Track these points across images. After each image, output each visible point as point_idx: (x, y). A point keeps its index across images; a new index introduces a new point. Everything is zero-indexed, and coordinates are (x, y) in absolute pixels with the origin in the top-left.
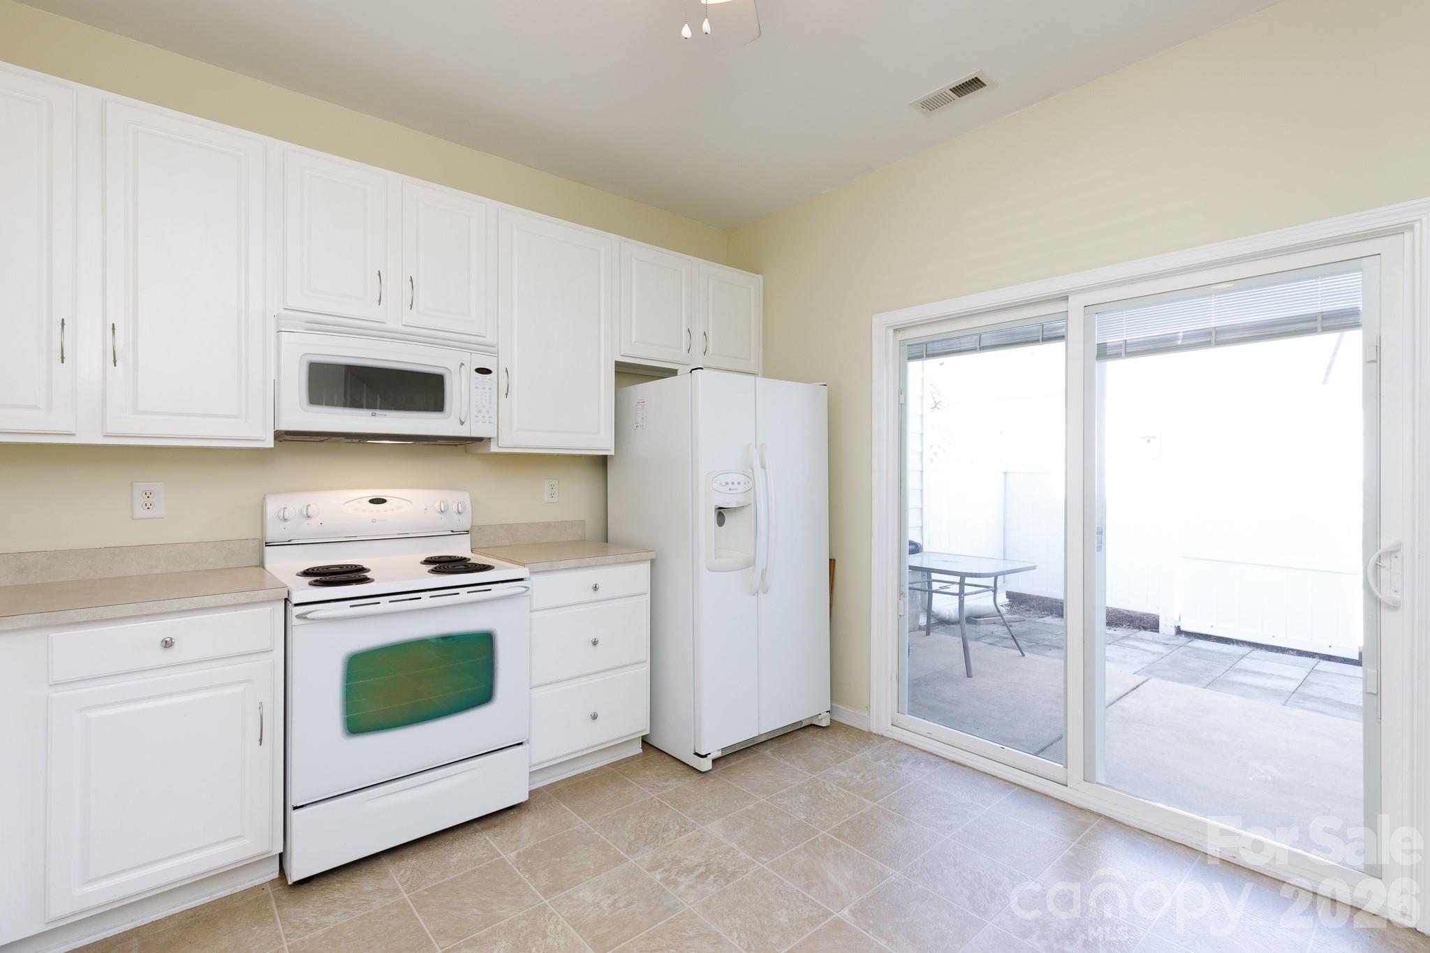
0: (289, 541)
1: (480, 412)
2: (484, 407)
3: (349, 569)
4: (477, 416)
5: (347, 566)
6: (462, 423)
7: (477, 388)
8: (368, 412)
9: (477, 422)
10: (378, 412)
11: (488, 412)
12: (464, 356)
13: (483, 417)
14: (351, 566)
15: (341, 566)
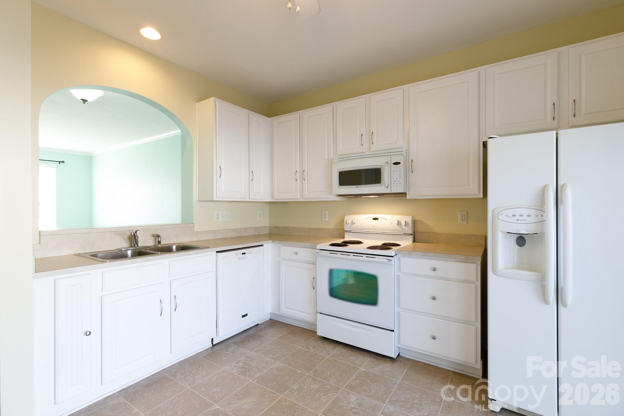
0: (351, 231)
1: (395, 181)
2: (397, 179)
3: (357, 242)
4: (394, 184)
5: (356, 241)
6: (387, 187)
7: (394, 171)
8: (355, 186)
9: (394, 186)
10: (358, 186)
11: (399, 181)
12: (388, 159)
13: (397, 184)
14: (358, 241)
15: (354, 241)
